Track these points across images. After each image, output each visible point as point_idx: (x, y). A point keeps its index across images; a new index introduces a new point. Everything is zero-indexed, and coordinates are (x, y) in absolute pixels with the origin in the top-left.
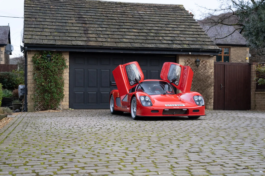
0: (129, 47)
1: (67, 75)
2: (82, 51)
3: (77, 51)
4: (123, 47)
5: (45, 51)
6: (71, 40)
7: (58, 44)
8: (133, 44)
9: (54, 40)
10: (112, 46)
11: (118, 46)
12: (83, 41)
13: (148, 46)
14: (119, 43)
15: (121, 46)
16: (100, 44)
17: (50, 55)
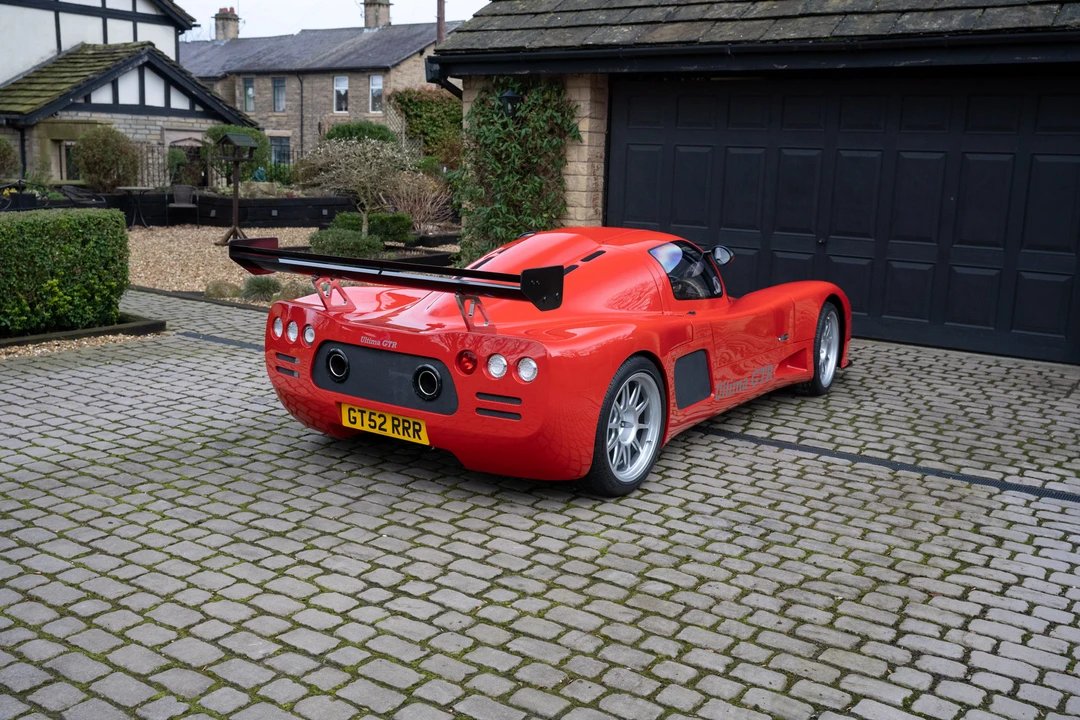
0: (814, 39)
1: (581, 170)
2: (618, 71)
3: (599, 71)
4: (784, 40)
5: (499, 76)
6: (600, 26)
7: (536, 44)
8: (854, 21)
9: (543, 31)
10: (737, 39)
11: (767, 37)
12: (640, 27)
13: (918, 27)
14: (790, 23)
15: (778, 38)
16: (698, 31)
17: (518, 93)
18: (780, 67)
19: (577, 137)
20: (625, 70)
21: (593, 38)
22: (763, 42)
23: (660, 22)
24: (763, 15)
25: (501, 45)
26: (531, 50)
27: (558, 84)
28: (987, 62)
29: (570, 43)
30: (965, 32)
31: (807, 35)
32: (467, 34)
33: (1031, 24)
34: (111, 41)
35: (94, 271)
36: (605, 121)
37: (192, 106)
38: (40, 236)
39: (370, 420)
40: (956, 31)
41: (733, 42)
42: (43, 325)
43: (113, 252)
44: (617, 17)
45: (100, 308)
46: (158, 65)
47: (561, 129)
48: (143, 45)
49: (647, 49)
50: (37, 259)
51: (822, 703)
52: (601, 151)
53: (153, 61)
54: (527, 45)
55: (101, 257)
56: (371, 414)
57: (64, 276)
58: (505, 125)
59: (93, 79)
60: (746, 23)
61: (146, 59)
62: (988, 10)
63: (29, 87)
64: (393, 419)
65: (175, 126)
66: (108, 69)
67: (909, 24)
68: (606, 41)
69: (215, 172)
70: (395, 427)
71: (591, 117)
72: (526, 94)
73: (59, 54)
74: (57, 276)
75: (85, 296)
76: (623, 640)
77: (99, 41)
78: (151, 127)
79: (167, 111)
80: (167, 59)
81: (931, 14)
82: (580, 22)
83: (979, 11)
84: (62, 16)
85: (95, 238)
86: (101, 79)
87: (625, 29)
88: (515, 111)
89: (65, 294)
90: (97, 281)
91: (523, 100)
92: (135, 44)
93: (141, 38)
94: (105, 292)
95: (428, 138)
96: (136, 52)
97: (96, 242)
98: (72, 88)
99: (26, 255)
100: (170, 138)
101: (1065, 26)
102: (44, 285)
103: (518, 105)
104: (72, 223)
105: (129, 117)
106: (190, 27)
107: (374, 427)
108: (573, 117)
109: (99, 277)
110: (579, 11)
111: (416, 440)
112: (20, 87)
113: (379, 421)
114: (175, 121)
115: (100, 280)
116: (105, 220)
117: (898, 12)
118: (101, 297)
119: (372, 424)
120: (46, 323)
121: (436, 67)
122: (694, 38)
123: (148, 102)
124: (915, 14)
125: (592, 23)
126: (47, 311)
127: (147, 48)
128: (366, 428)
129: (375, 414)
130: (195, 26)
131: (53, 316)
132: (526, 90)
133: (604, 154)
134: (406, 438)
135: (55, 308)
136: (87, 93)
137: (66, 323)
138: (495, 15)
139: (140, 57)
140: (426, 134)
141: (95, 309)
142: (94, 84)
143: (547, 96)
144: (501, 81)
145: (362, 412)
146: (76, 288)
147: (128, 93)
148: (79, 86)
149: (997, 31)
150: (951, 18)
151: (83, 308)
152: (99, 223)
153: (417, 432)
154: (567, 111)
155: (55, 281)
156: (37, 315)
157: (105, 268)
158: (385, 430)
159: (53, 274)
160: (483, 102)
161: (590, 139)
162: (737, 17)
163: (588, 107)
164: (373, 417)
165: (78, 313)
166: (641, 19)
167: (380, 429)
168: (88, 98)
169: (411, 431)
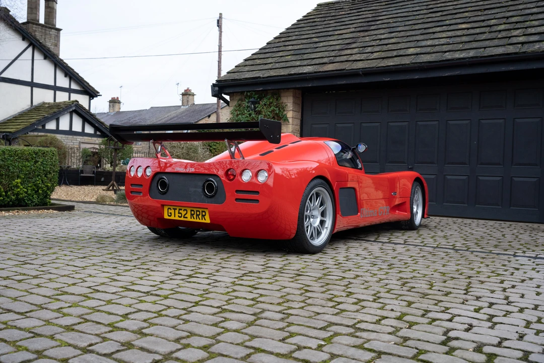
0: (402, 65)
2: (306, 86)
3: (297, 86)
4: (388, 66)
5: (248, 92)
6: (297, 66)
7: (266, 75)
8: (422, 57)
9: (269, 70)
10: (364, 67)
11: (380, 65)
12: (317, 66)
13: (453, 57)
14: (391, 60)
15: (385, 65)
16: (346, 65)
17: (257, 99)
18: (386, 80)
19: (286, 120)
20: (310, 85)
21: (293, 71)
22: (377, 67)
23: (327, 63)
24: (377, 57)
25: (249, 77)
26: (263, 78)
27: (277, 94)
28: (488, 71)
29: (283, 74)
30: (477, 57)
31: (399, 63)
32: (232, 74)
33: (509, 52)
34: (58, 101)
35: (39, 177)
36: (300, 113)
37: (95, 132)
38: (13, 156)
39: (179, 213)
40: (472, 57)
41: (363, 68)
42: (11, 203)
43: (50, 168)
44: (305, 62)
45: (41, 197)
46: (80, 111)
47: (278, 116)
48: (73, 102)
49: (320, 73)
50: (11, 168)
51: (429, 309)
52: (298, 128)
53: (77, 110)
54: (261, 76)
55: (44, 170)
56: (179, 209)
57: (24, 178)
58: (250, 115)
59: (47, 117)
60: (369, 61)
61: (74, 108)
62: (487, 49)
63: (15, 121)
64: (191, 211)
65: (86, 141)
66: (55, 112)
67: (448, 56)
68: (300, 72)
69: (105, 161)
70: (192, 215)
71: (293, 111)
72: (261, 100)
73: (31, 107)
74: (20, 178)
75: (34, 190)
76: (316, 291)
77: (52, 101)
78: (74, 141)
79: (83, 134)
80: (85, 109)
81: (459, 52)
82: (286, 66)
83: (483, 50)
84: (34, 89)
85: (41, 160)
86: (51, 117)
87: (309, 67)
88: (255, 108)
89: (24, 188)
90: (41, 182)
91: (259, 103)
92: (69, 101)
93: (72, 99)
94: (44, 189)
95: (211, 149)
96: (70, 105)
97: (42, 163)
98: (37, 121)
99: (5, 166)
100: (83, 146)
101: (525, 52)
102: (14, 182)
103: (257, 105)
104: (30, 151)
105: (64, 136)
106: (96, 96)
107: (181, 217)
108: (284, 111)
109: (42, 181)
110: (287, 61)
111: (203, 221)
112: (11, 121)
113: (183, 213)
114: (86, 139)
115: (43, 182)
116: (47, 152)
117: (443, 52)
118: (42, 191)
119: (180, 215)
120: (13, 202)
121: (217, 88)
122: (344, 68)
123: (74, 129)
124: (451, 52)
125: (294, 65)
126: (13, 196)
127: (75, 103)
128: (177, 218)
129: (181, 210)
130: (99, 95)
131: (17, 199)
132: (261, 98)
133: (299, 130)
134: (198, 220)
135: (18, 194)
136: (43, 124)
137: (23, 203)
138: (246, 66)
139: (71, 107)
140: (211, 147)
141: (39, 197)
142: (48, 119)
143: (271, 100)
144: (249, 94)
145: (175, 209)
146: (30, 185)
147: (64, 124)
148: (40, 120)
149: (492, 56)
150: (469, 53)
151: (32, 196)
152: (44, 153)
153: (203, 216)
154: (282, 108)
155: (19, 180)
156: (8, 198)
157: (45, 176)
158: (187, 218)
159: (18, 177)
160: (239, 105)
161: (293, 121)
162: (364, 59)
163: (292, 106)
164: (180, 211)
165: (30, 199)
166: (317, 62)
167: (184, 217)
168: (44, 126)
169: (200, 216)
